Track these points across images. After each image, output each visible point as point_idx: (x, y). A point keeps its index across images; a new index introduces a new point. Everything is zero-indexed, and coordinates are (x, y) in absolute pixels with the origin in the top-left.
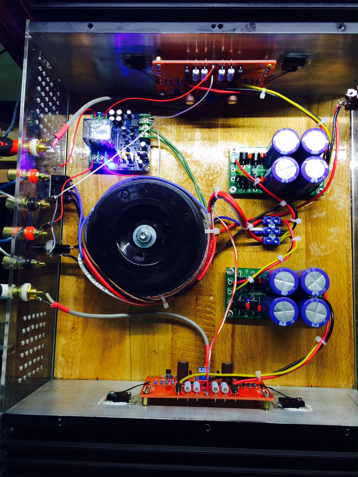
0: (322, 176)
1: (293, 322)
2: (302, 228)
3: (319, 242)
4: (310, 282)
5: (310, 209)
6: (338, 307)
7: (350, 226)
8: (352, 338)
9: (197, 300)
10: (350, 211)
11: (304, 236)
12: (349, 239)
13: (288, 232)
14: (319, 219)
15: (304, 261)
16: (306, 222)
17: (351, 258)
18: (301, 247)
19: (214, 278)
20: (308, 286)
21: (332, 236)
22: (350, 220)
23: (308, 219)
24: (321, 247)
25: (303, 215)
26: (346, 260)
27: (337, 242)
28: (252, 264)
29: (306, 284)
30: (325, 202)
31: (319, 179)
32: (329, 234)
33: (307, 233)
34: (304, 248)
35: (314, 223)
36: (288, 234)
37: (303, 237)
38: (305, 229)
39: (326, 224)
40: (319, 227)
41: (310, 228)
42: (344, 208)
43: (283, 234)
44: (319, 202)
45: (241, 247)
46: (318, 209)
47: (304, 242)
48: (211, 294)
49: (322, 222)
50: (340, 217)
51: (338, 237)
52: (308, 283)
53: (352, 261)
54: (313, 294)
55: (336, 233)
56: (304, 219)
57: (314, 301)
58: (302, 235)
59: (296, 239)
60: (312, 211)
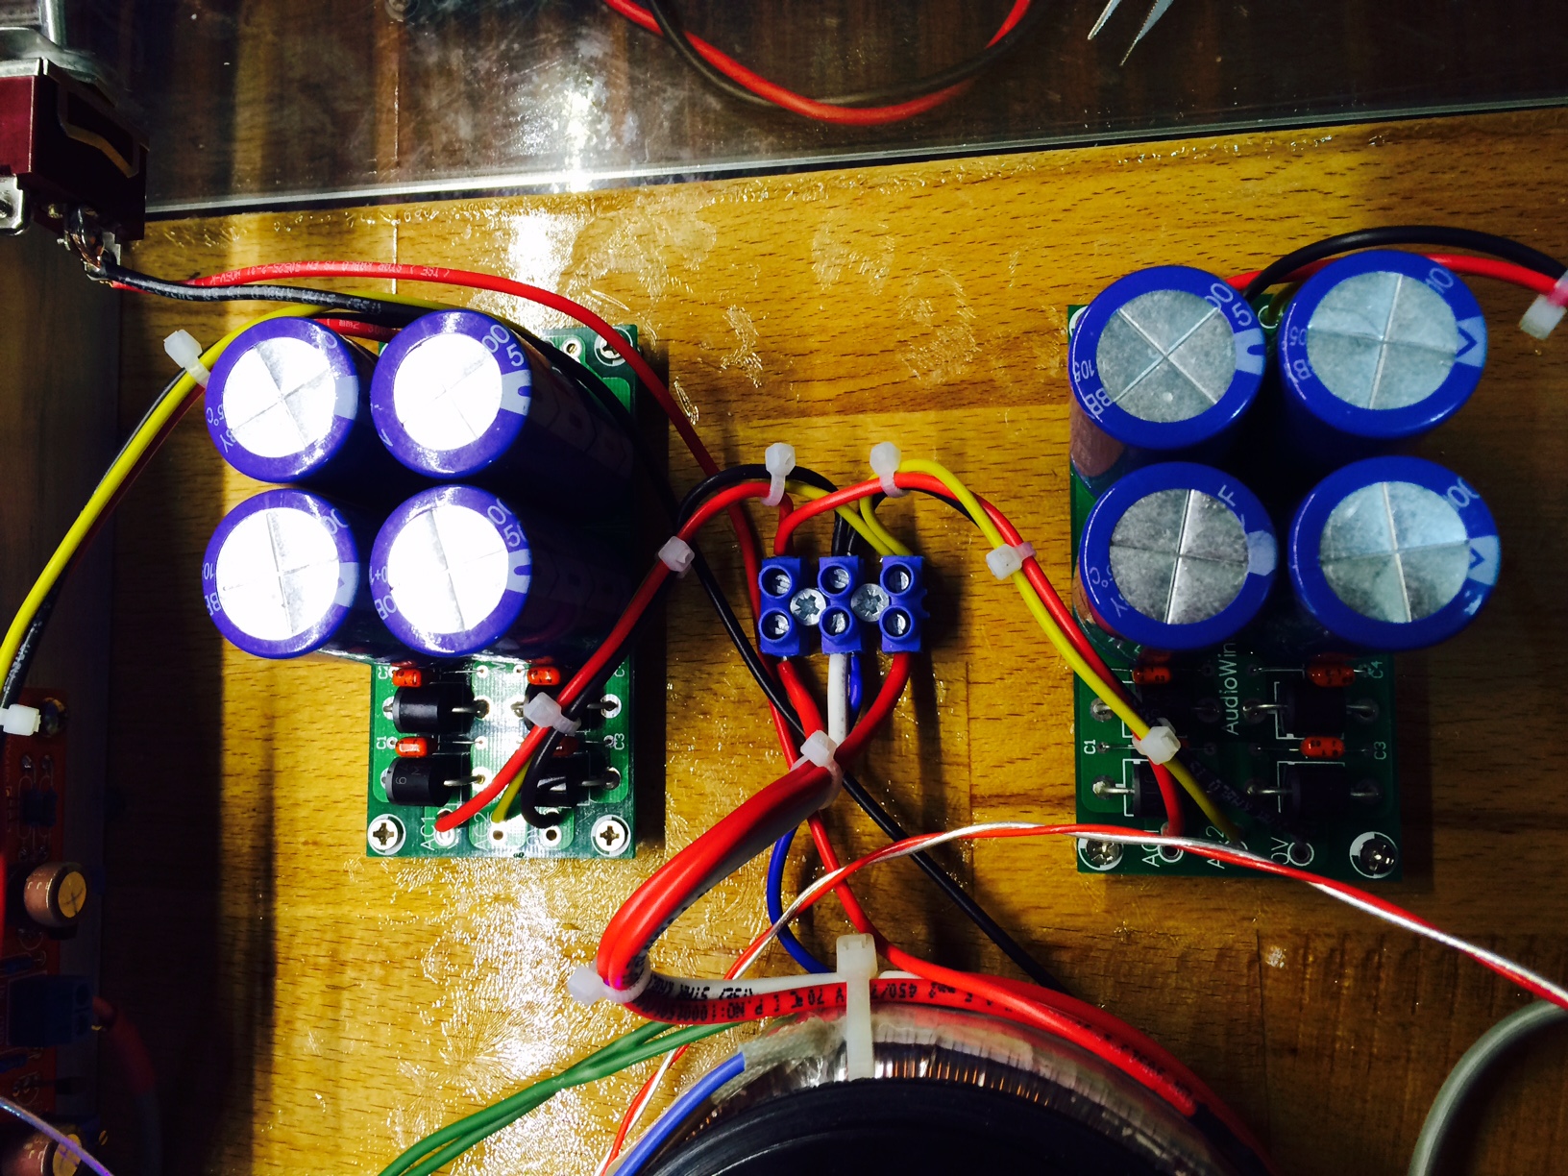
0: (490, 345)
1: (1463, 489)
2: (818, 434)
3: (899, 335)
4: (1169, 388)
5: (717, 394)
6: (1272, 213)
7: (801, 177)
8: (1452, 128)
9: (1294, 1051)
10: (720, 184)
11: (868, 420)
12: (876, 181)
13: (847, 514)
14: (767, 341)
15: (1007, 413)
16: (785, 413)
17: (980, 161)
18: (931, 431)
19: (1145, 942)
20: (1203, 398)
21: (862, 268)
22: (770, 179)
23: (772, 403)
24: (928, 326)
25: (750, 433)
26: (991, 185)
27: (890, 242)
28: (1044, 709)
29: (1187, 412)
30: (674, 318)
31: (506, 367)
32: (847, 289)
33: (851, 407)
34: (932, 415)
35: (792, 371)
36: (859, 513)
37: (872, 427)
38: (824, 414)
39: (795, 304)
40: (812, 343)
41: (820, 391)
42: (707, 214)
43: (859, 537)
44: (673, 349)
45: (947, 778)
46: (715, 353)
47: (900, 417)
48: (1245, 959)
49: (787, 324)
50: (753, 234)
51: (866, 239)
52: (1180, 399)
53: (997, 158)
54: (1254, 365)
55: (844, 250)
56: (770, 422)
57: (1305, 357)
58: (860, 432)
59: (884, 466)
60: (724, 383)
